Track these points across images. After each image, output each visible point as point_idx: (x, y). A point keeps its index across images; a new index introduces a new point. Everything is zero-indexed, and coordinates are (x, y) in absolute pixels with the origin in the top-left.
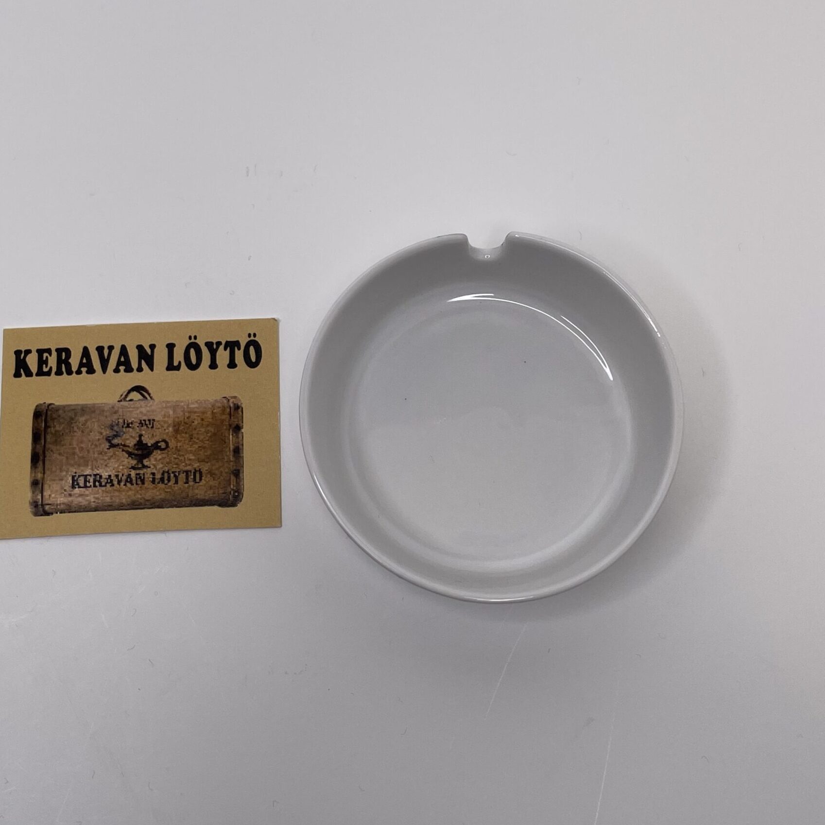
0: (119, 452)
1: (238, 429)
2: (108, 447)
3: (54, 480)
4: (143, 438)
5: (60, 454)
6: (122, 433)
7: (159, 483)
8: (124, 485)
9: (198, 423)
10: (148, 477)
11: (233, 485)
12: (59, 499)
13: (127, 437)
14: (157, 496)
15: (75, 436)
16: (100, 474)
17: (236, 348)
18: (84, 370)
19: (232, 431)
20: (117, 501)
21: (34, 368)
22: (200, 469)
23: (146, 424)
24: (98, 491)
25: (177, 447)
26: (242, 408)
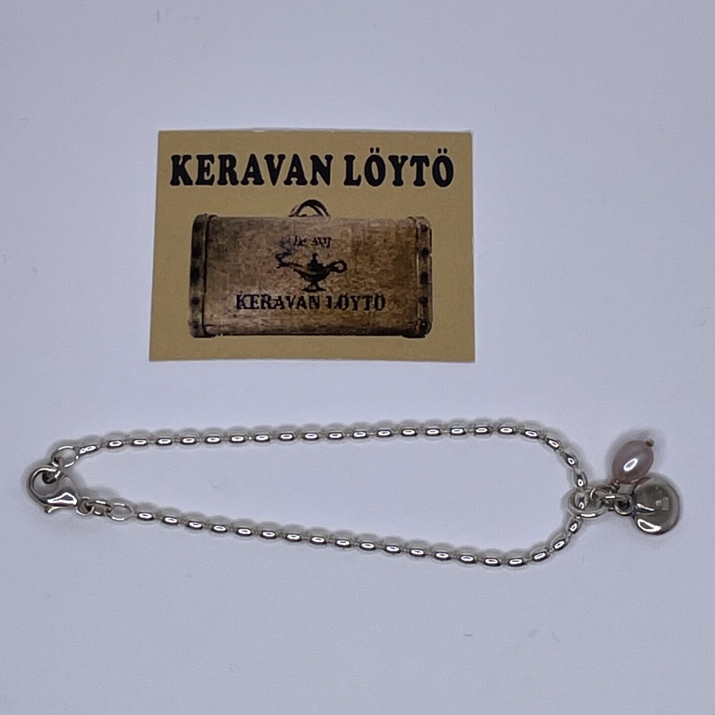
0: (290, 271)
1: (425, 253)
2: (278, 266)
3: (217, 299)
4: (317, 258)
5: (223, 271)
6: (293, 252)
7: (335, 308)
8: (296, 308)
9: (380, 245)
10: (324, 301)
11: (421, 315)
12: (222, 320)
13: (299, 256)
14: (334, 322)
15: (240, 252)
16: (269, 295)
17: (424, 164)
18: (251, 180)
19: (419, 254)
20: (288, 324)
21: (194, 177)
22: (382, 295)
23: (321, 243)
24: (267, 312)
25: (356, 269)
26: (431, 231)
